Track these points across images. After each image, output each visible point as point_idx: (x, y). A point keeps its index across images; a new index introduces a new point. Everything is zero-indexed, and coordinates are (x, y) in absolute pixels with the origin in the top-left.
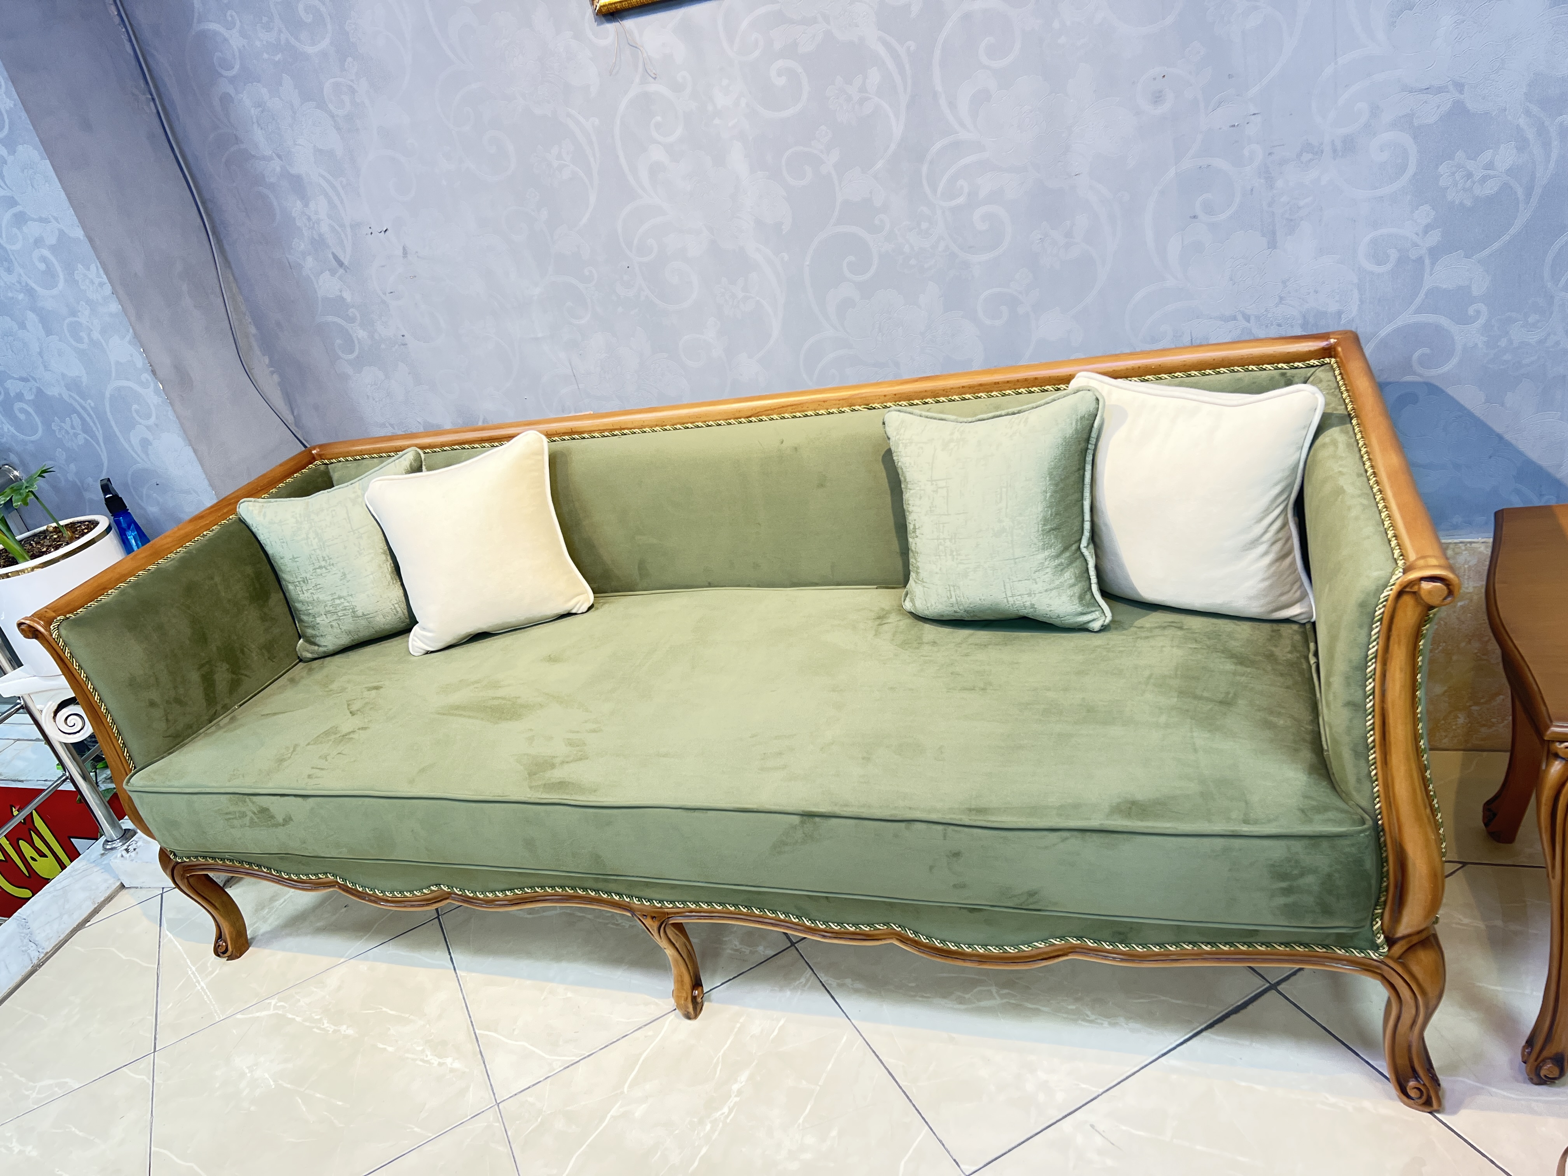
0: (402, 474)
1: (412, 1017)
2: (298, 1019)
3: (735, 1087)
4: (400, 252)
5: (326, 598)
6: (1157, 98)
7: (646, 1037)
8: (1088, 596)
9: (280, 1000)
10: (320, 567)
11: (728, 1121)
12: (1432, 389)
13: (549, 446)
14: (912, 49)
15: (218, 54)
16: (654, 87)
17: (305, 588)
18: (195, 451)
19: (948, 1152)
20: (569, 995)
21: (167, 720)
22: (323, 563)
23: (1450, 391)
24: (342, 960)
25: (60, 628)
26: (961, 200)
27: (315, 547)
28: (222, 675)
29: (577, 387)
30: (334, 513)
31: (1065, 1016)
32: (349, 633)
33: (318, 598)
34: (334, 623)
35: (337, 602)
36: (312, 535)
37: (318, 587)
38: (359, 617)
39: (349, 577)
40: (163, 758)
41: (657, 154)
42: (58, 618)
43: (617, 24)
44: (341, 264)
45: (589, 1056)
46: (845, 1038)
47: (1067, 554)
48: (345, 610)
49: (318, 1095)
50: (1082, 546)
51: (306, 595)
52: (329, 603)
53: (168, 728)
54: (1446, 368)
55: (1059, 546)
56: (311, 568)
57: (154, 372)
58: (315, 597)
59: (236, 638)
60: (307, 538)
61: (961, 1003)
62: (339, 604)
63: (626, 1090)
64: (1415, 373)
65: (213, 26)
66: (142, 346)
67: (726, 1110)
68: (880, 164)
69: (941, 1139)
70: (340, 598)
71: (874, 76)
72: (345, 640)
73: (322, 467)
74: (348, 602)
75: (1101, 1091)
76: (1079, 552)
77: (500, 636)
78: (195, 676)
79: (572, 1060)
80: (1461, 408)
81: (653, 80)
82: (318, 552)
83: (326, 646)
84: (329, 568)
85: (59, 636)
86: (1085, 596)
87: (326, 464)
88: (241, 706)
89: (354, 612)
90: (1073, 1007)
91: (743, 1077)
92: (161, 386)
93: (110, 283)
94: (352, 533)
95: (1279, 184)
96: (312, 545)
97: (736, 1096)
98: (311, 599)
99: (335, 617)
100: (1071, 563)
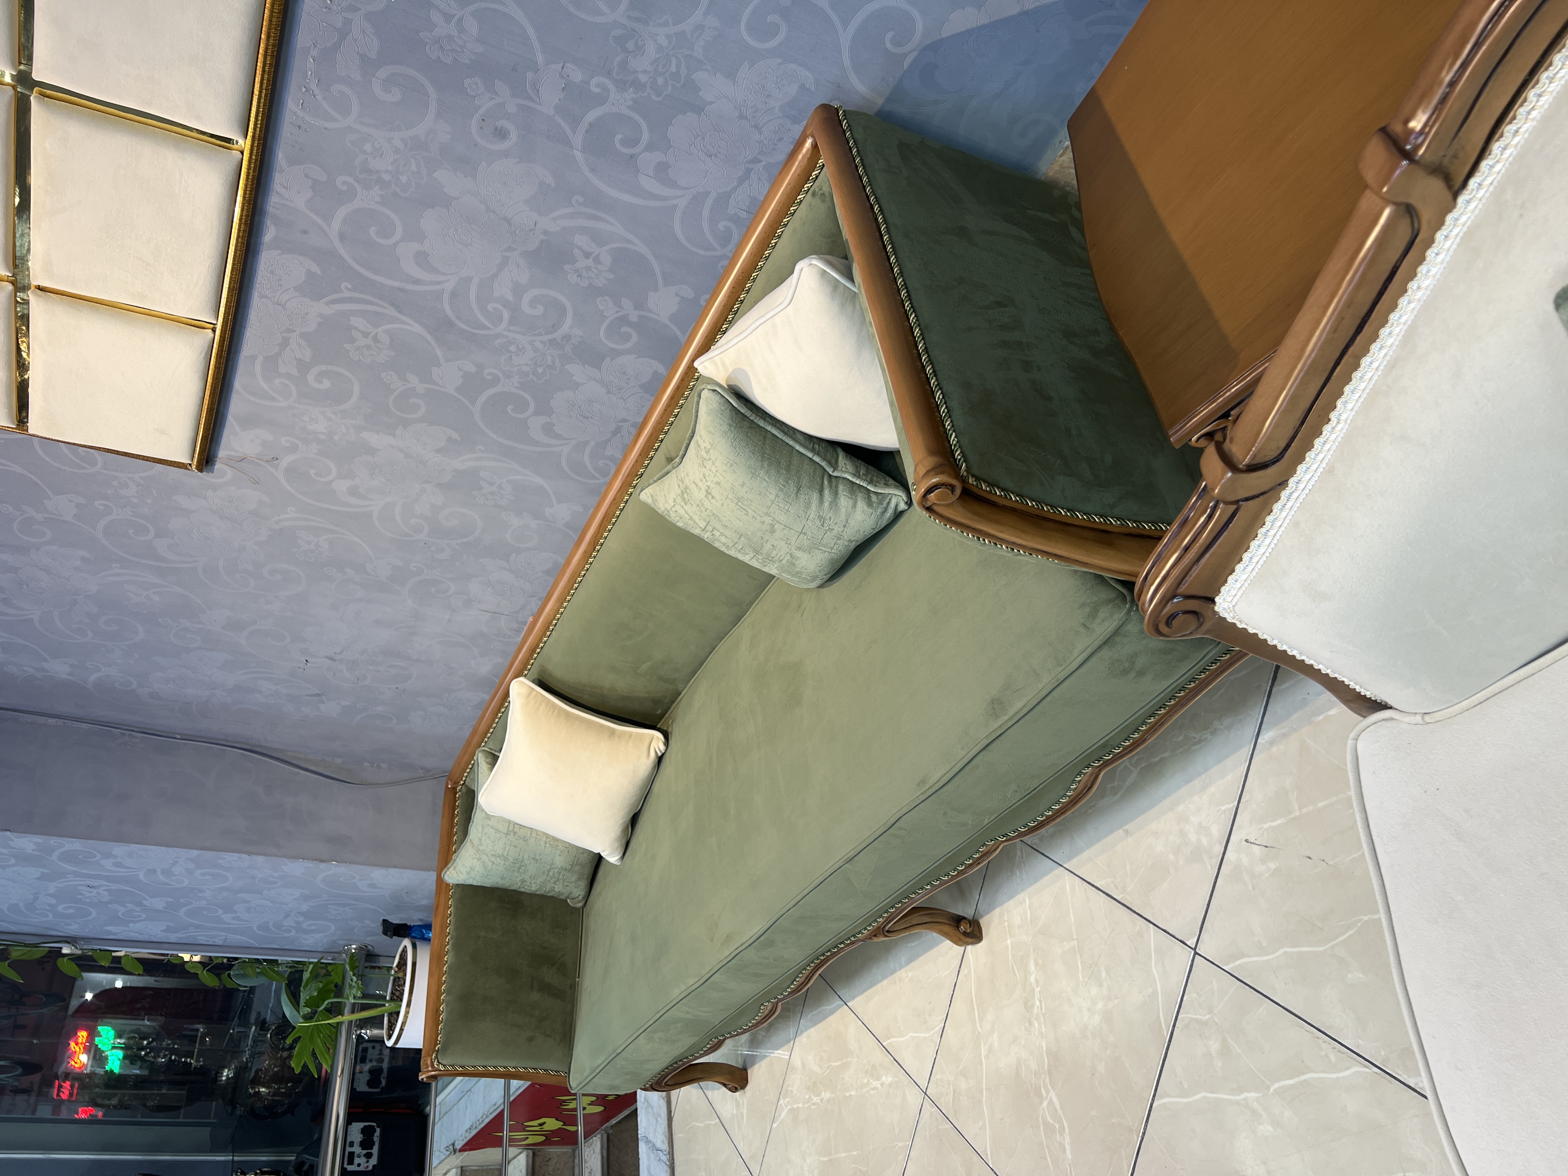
0: (490, 774)
1: (848, 1059)
2: (800, 1105)
3: (1032, 979)
4: (329, 662)
5: (544, 878)
6: (501, 134)
7: (965, 976)
8: (874, 498)
9: (784, 1099)
10: (519, 868)
11: (1044, 1011)
12: (933, 47)
13: (528, 679)
14: (349, 286)
15: (116, 684)
16: (285, 462)
17: (528, 884)
18: (395, 867)
19: (1174, 937)
20: (910, 974)
21: (548, 1036)
22: (517, 865)
23: (945, 33)
24: (792, 1043)
25: (440, 1061)
26: (506, 315)
27: (503, 863)
28: (549, 975)
29: (505, 616)
30: (487, 835)
31: (1180, 750)
32: (579, 879)
33: (540, 882)
34: (565, 884)
35: (551, 874)
36: (493, 859)
37: (532, 877)
38: (571, 869)
39: (538, 857)
40: (572, 1055)
41: (342, 486)
42: (433, 1057)
43: (218, 460)
44: (318, 695)
45: (947, 1017)
46: (1067, 884)
47: (826, 492)
48: (560, 873)
49: (843, 1155)
50: (831, 473)
51: (533, 886)
52: (548, 878)
53: (555, 1039)
54: (920, 27)
55: (815, 496)
56: (516, 874)
57: (322, 861)
58: (538, 882)
59: (531, 947)
60: (493, 863)
61: (1115, 794)
62: (554, 874)
63: (980, 1030)
64: (905, 55)
65: (93, 678)
66: (298, 858)
67: (1038, 1003)
68: (439, 353)
69: (1164, 928)
70: (549, 871)
71: (358, 322)
72: (583, 884)
73: (464, 790)
74: (556, 868)
75: (1236, 803)
76: (834, 480)
77: (644, 807)
78: (535, 996)
79: (941, 1028)
80: (970, 32)
81: (277, 461)
82: (508, 863)
83: (579, 895)
84: (523, 864)
85: (444, 1066)
86: (871, 501)
87: (463, 784)
88: (579, 976)
89: (565, 870)
90: (1181, 738)
91: (1032, 968)
92: (334, 862)
93: (242, 853)
94: (508, 836)
95: (643, 78)
96: (500, 863)
97: (1037, 987)
98: (538, 886)
99: (561, 881)
100: (836, 494)
